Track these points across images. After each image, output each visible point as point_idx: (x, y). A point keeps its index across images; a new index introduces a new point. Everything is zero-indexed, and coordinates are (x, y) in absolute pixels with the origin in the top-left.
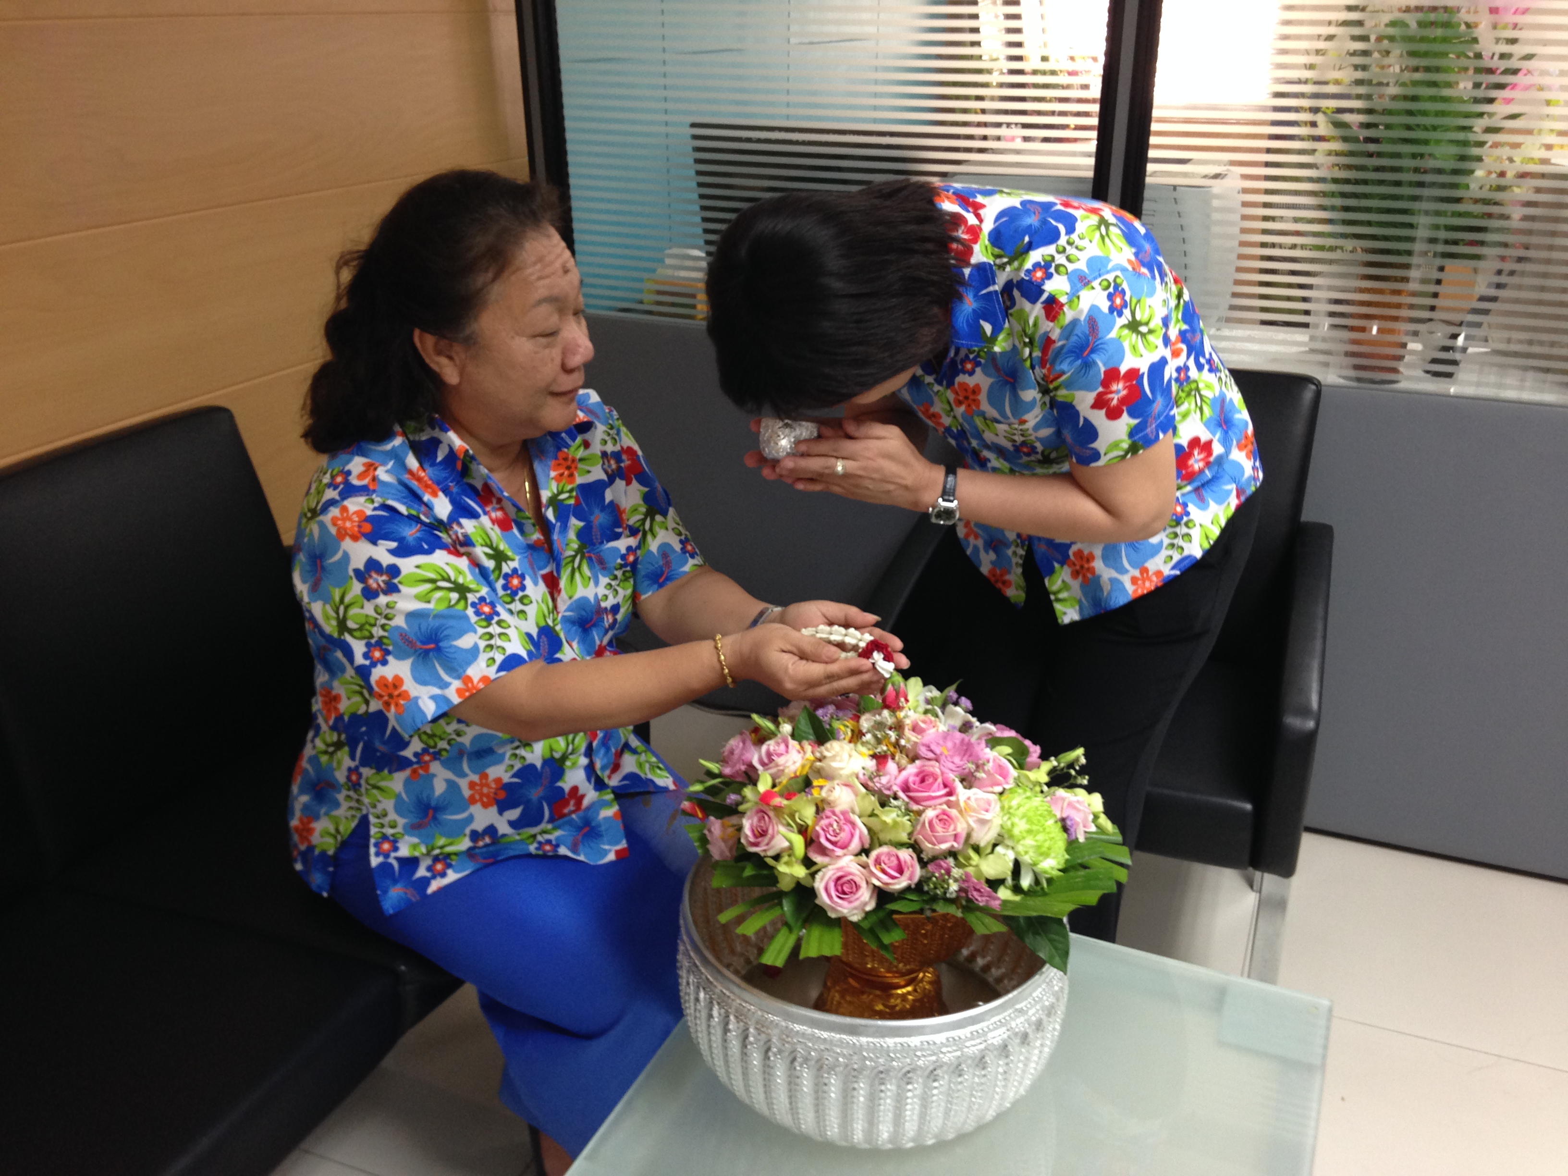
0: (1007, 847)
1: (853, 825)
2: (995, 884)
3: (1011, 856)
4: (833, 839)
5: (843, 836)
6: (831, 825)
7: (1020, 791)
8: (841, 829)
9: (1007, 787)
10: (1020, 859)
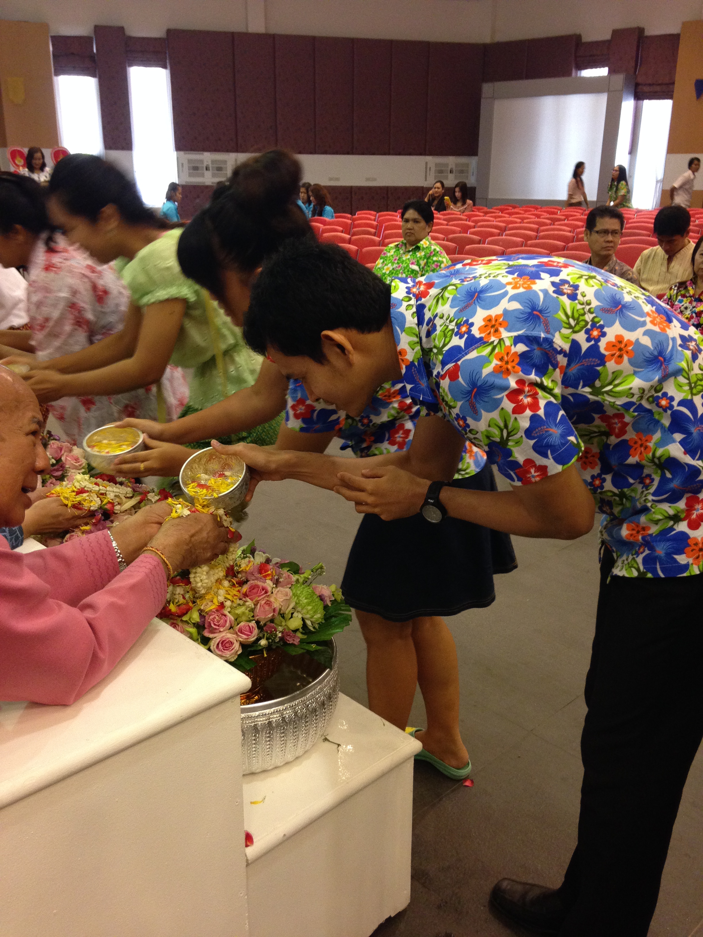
0: (298, 612)
1: (225, 615)
2: (296, 631)
3: (300, 616)
4: (217, 624)
5: (222, 621)
6: (215, 618)
8: (220, 618)
10: (305, 616)
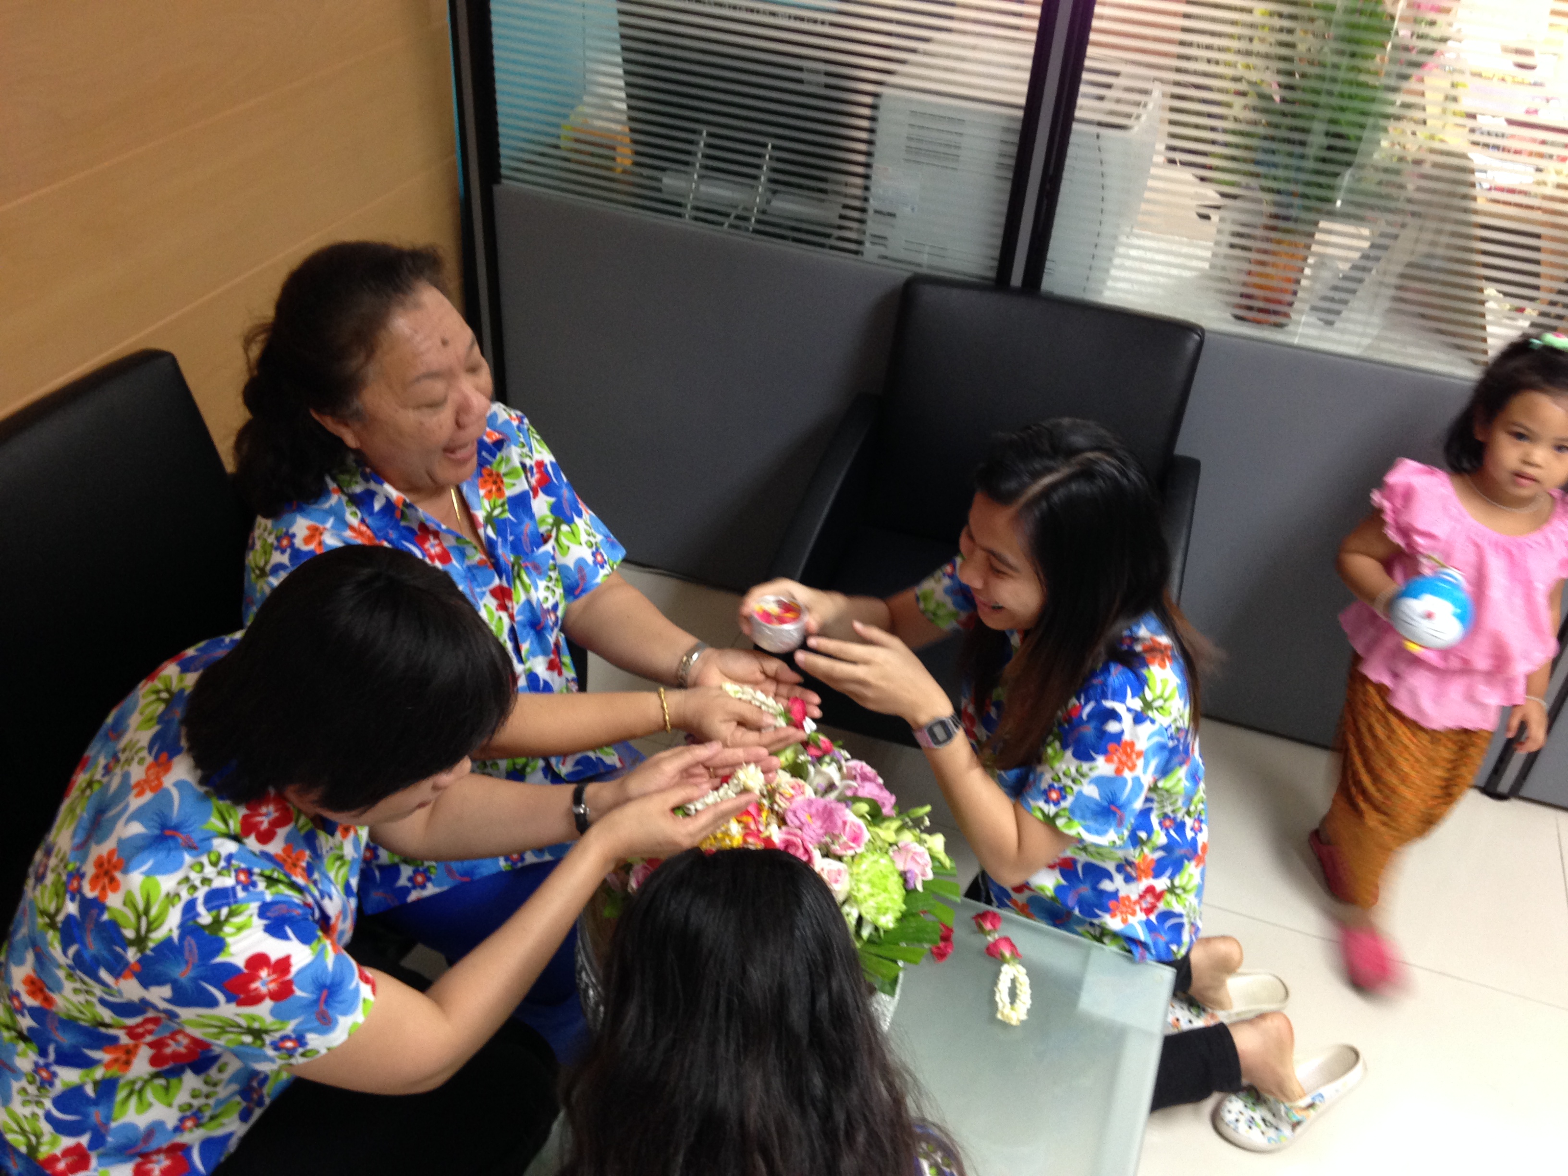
7: (869, 855)
9: (859, 851)
